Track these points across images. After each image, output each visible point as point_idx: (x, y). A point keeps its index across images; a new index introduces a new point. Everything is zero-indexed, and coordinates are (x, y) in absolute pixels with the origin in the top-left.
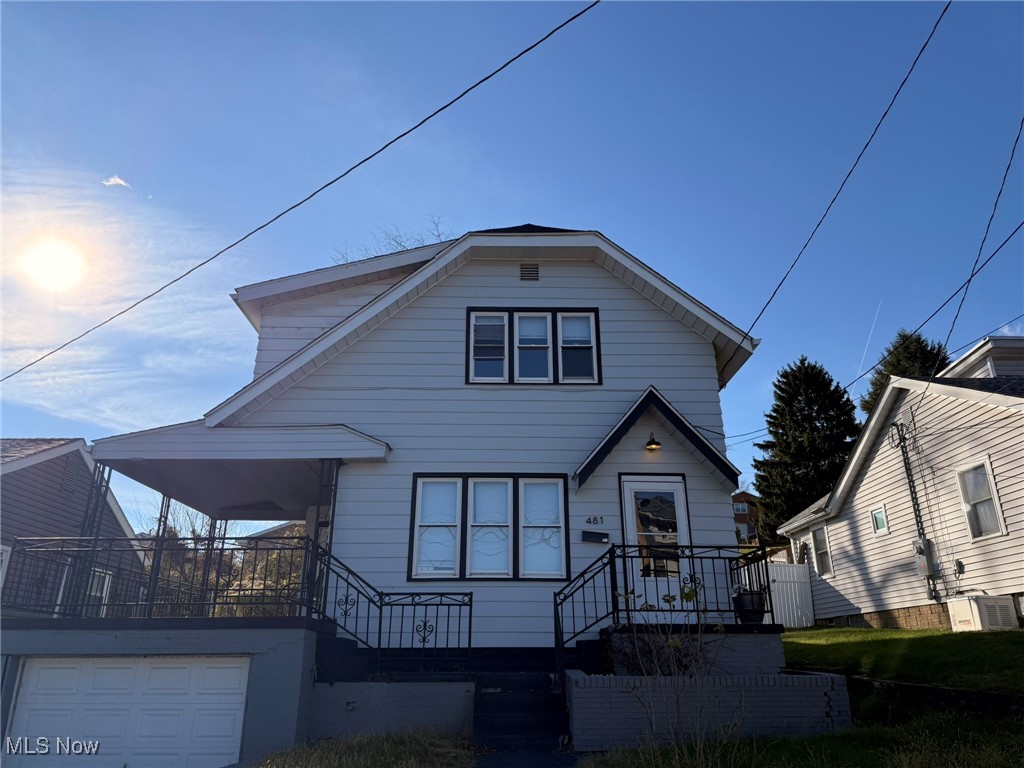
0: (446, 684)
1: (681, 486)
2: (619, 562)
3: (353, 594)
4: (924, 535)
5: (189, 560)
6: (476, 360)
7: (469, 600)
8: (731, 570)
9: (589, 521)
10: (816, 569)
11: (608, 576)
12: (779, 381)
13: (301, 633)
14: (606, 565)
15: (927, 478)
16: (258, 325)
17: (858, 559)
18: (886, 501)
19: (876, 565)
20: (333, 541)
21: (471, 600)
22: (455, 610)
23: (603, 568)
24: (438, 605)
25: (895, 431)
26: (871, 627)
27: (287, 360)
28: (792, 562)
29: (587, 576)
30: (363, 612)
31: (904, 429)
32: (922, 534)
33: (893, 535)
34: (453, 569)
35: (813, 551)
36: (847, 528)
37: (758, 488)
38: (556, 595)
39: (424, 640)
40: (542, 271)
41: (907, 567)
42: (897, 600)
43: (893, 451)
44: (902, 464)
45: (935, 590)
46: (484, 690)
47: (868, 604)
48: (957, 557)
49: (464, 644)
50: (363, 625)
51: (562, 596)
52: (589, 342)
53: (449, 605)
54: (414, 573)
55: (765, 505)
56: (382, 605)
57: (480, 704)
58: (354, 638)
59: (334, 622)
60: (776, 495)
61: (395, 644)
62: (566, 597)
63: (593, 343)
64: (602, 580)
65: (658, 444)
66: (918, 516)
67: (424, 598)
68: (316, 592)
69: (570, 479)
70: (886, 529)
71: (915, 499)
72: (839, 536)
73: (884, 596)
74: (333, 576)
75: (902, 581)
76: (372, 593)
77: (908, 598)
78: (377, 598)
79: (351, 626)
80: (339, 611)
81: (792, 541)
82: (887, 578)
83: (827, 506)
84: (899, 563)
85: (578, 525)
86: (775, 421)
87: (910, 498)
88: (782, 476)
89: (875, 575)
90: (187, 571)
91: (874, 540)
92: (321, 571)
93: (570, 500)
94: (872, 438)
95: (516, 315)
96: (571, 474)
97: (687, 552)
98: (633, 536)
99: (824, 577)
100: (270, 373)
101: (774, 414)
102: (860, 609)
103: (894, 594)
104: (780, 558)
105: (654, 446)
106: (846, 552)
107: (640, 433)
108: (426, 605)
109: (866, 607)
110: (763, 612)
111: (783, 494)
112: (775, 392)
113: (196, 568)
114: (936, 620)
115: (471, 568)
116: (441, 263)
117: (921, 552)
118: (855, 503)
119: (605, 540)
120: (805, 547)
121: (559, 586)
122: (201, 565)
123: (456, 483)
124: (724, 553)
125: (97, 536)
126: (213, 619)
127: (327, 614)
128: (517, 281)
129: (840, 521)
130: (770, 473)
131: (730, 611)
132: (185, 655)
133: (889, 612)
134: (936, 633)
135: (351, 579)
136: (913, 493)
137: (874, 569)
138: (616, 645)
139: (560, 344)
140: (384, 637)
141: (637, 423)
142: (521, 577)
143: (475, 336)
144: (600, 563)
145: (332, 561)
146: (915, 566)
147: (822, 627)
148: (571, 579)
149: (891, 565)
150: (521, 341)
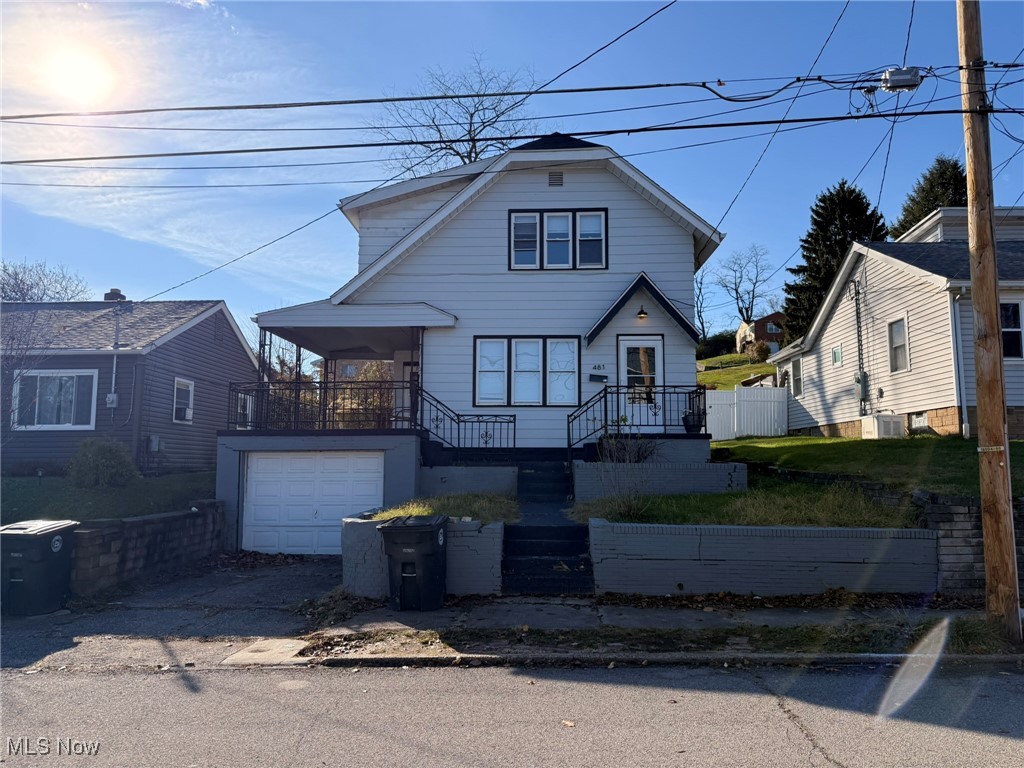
0: (502, 467)
1: (661, 343)
3: (441, 415)
4: (863, 369)
6: (515, 251)
7: (513, 419)
9: (595, 368)
10: (792, 392)
11: (603, 403)
12: (817, 205)
13: (413, 438)
14: (601, 398)
15: (870, 325)
16: (358, 227)
17: (819, 385)
18: (842, 341)
19: (831, 389)
20: (423, 382)
21: (515, 419)
22: (505, 425)
23: (600, 400)
24: (494, 422)
25: (853, 287)
26: (823, 436)
28: (776, 386)
29: (589, 405)
30: (448, 425)
31: (859, 285)
32: (861, 368)
33: (843, 367)
34: (503, 399)
35: (791, 377)
36: (815, 360)
37: (787, 310)
38: (569, 416)
39: (486, 443)
40: (566, 178)
41: (848, 392)
42: (841, 416)
43: (850, 302)
44: (855, 313)
45: (864, 409)
46: (523, 471)
47: (823, 419)
48: (880, 386)
49: (511, 445)
50: (448, 434)
51: (573, 417)
52: (600, 235)
53: (501, 422)
54: (477, 402)
55: (789, 327)
56: (459, 422)
57: (521, 478)
58: (442, 441)
59: (430, 432)
61: (468, 445)
62: (575, 418)
63: (603, 237)
64: (599, 407)
65: (646, 313)
66: (861, 355)
67: (485, 418)
69: (582, 339)
70: (840, 363)
71: (860, 341)
72: (810, 366)
73: (833, 413)
74: (426, 403)
75: (846, 402)
76: (453, 415)
77: (847, 415)
78: (456, 418)
79: (441, 434)
80: (433, 426)
81: (777, 368)
82: (836, 399)
83: (802, 343)
84: (844, 389)
85: (587, 371)
86: (810, 246)
87: (857, 340)
88: (809, 300)
89: (829, 398)
91: (831, 371)
93: (582, 353)
94: (838, 290)
95: (546, 215)
96: (583, 336)
98: (624, 378)
99: (797, 398)
101: (809, 239)
102: (817, 422)
103: (840, 412)
104: (768, 382)
105: (642, 315)
106: (813, 379)
107: (634, 305)
108: (487, 422)
109: (822, 421)
110: (701, 426)
111: (809, 317)
112: (812, 217)
115: (515, 398)
117: (858, 381)
118: (822, 342)
119: (604, 381)
120: (787, 373)
121: (570, 411)
123: (503, 342)
127: (424, 426)
128: (546, 186)
129: (811, 355)
130: (798, 297)
131: (681, 425)
132: (344, 450)
133: (835, 425)
135: (439, 406)
136: (860, 336)
137: (829, 393)
138: (606, 445)
139: (578, 237)
140: (462, 440)
142: (547, 404)
143: (515, 232)
144: (598, 397)
145: (424, 394)
146: (854, 392)
147: (792, 435)
148: (580, 406)
149: (840, 390)
150: (549, 235)
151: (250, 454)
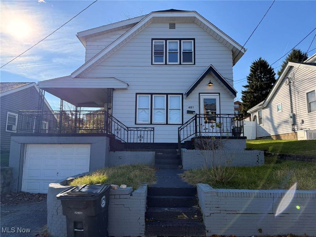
0: (147, 152)
1: (218, 97)
2: (198, 119)
3: (120, 127)
4: (293, 112)
5: (70, 120)
6: (154, 57)
8: (232, 121)
9: (189, 108)
10: (258, 123)
11: (194, 123)
12: (252, 66)
13: (105, 138)
14: (194, 120)
15: (296, 95)
16: (85, 45)
17: (271, 120)
18: (282, 102)
20: (113, 113)
21: (154, 129)
22: (149, 132)
23: (193, 121)
24: (144, 131)
25: (288, 80)
26: (273, 139)
27: (95, 57)
28: (251, 121)
29: (188, 123)
30: (123, 132)
31: (291, 79)
32: (292, 112)
33: (283, 112)
34: (148, 121)
35: (258, 117)
36: (269, 110)
37: (242, 100)
38: (179, 128)
39: (140, 140)
40: (176, 26)
41: (286, 122)
42: (282, 131)
43: (286, 86)
44: (289, 90)
45: (294, 129)
46: (158, 154)
47: (273, 133)
48: (302, 119)
49: (152, 142)
50: (123, 136)
51: (180, 129)
52: (191, 50)
53: (147, 131)
54: (137, 122)
55: (244, 105)
56: (128, 131)
57: (157, 157)
58: (120, 140)
59: (114, 135)
60: (248, 102)
61: (132, 141)
62: (182, 129)
63: (193, 51)
64: (193, 124)
65: (212, 84)
66: (292, 107)
67: (140, 129)
68: (108, 127)
69: (184, 95)
70: (281, 110)
71: (291, 101)
72: (266, 113)
73: (278, 131)
74: (113, 123)
75: (284, 126)
76: (125, 127)
77: (285, 131)
78: (126, 129)
79: (119, 136)
80: (116, 132)
81: (251, 115)
82: (279, 125)
83: (263, 104)
84: (284, 121)
85: (186, 109)
86: (249, 79)
87: (290, 101)
88: (250, 96)
89: (276, 125)
90: (70, 123)
91: (277, 114)
92: (110, 121)
93: (184, 101)
94: (280, 82)
95: (168, 41)
96: (184, 93)
97: (219, 116)
98: (203, 111)
99: (260, 125)
100: (90, 60)
101: (249, 76)
102: (270, 134)
104: (248, 119)
105: (211, 84)
106: (268, 118)
107: (206, 80)
108: (141, 131)
109: (272, 133)
110: (241, 133)
111: (250, 101)
112: (251, 69)
113: (72, 122)
114: (293, 137)
115: (154, 121)
116: (143, 23)
117: (291, 117)
118: (272, 103)
119: (194, 113)
120: (255, 116)
121: (179, 126)
122: (74, 121)
123: (149, 96)
124: (230, 116)
125: (43, 110)
126: (79, 134)
127: (112, 133)
128: (168, 29)
129: (267, 108)
130: (246, 95)
131: (231, 133)
132: (72, 143)
133: (279, 135)
134: (292, 141)
135: (119, 123)
136: (291, 99)
137: (276, 123)
138: (196, 142)
139: (182, 51)
140: (129, 140)
141: (206, 77)
142: (168, 123)
143: (154, 49)
144: (192, 119)
145: (113, 118)
146: (289, 121)
147: (258, 139)
148: (183, 124)
149: (281, 121)
150: (169, 50)
151: (27, 145)
